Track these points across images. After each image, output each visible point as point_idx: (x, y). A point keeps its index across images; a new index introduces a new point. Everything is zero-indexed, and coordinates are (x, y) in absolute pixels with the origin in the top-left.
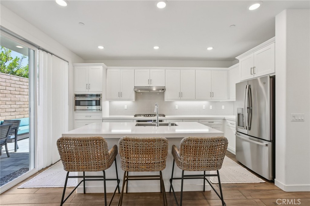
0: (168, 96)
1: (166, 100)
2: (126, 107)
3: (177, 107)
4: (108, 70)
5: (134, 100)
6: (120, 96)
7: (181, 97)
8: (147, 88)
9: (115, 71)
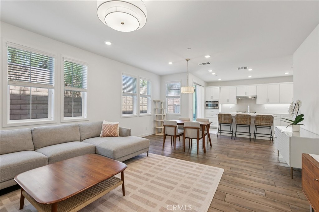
0: (258, 101)
1: (257, 104)
2: (231, 108)
3: (266, 108)
4: (221, 88)
5: (236, 104)
6: (228, 102)
7: (268, 101)
8: (244, 97)
9: (225, 89)
